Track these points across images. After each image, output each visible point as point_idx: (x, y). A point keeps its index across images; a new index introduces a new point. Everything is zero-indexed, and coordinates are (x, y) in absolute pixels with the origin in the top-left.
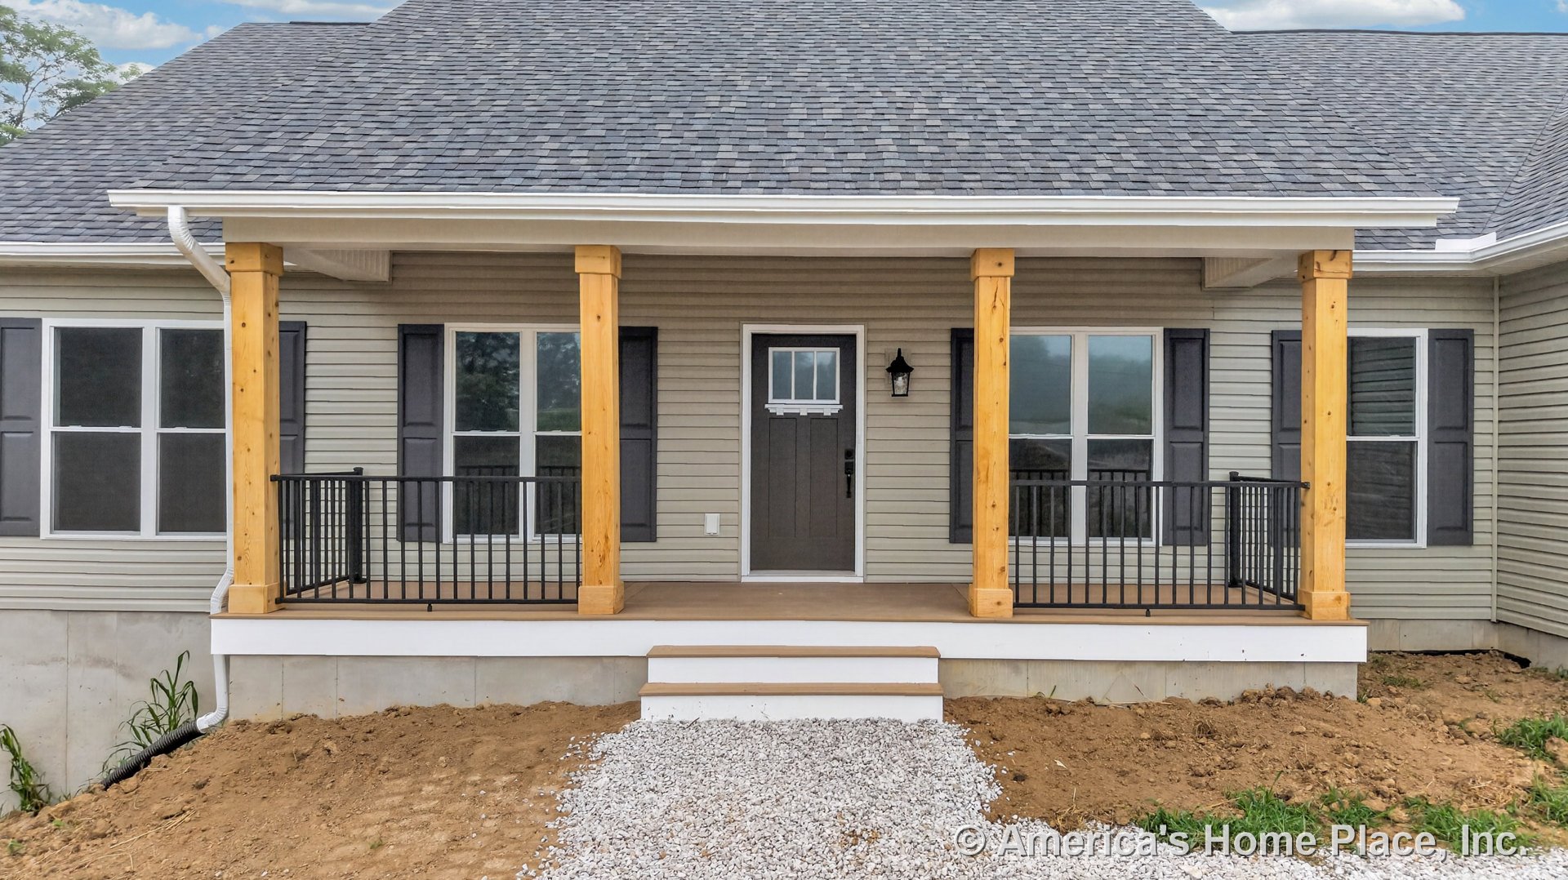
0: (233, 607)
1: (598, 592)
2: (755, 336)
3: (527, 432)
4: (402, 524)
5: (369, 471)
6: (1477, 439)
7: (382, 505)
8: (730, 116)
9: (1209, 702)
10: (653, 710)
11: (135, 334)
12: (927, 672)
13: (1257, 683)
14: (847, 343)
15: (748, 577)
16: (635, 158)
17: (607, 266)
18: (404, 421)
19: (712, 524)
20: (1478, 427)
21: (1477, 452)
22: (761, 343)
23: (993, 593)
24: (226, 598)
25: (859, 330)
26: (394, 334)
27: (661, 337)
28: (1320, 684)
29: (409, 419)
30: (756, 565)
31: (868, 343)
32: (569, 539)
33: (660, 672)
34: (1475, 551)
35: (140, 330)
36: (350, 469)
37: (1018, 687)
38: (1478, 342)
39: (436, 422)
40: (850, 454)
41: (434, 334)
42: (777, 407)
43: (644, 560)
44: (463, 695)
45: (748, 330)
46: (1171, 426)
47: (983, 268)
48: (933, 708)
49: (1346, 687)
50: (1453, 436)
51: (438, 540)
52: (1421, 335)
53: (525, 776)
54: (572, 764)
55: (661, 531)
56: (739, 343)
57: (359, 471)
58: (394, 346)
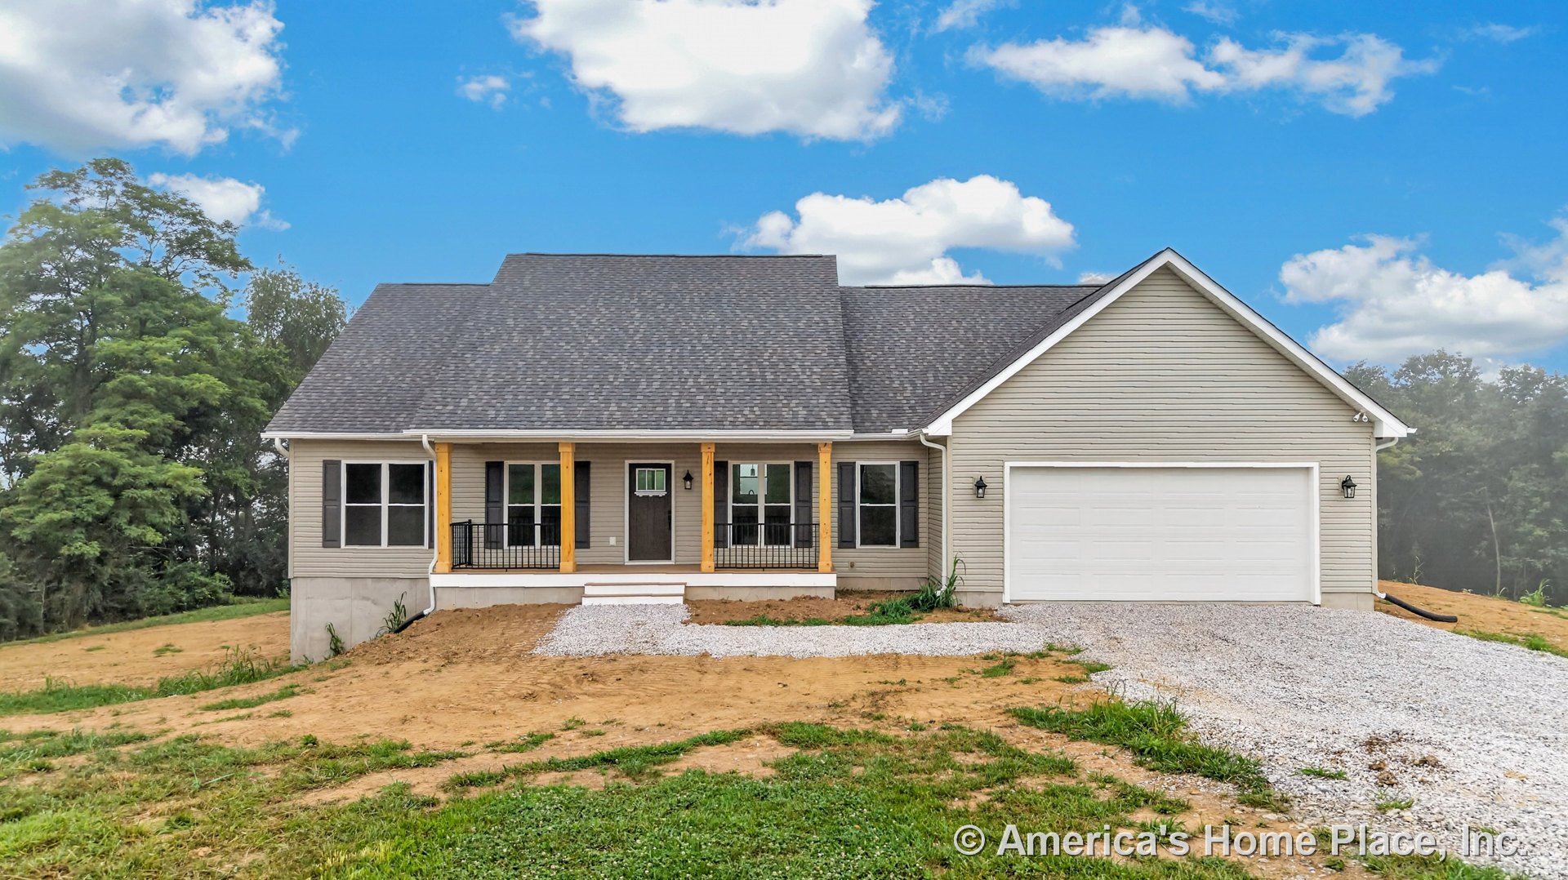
0: (437, 570)
1: (566, 565)
2: (630, 465)
3: (538, 505)
4: (486, 542)
5: (474, 521)
6: (920, 505)
7: (479, 534)
8: (616, 387)
9: (781, 600)
10: (586, 602)
11: (379, 466)
12: (681, 590)
13: (800, 593)
14: (668, 467)
15: (628, 563)
16: (580, 412)
17: (570, 449)
18: (487, 501)
19: (613, 541)
20: (920, 500)
21: (920, 510)
22: (633, 467)
23: (708, 563)
24: (434, 568)
25: (672, 462)
26: (484, 466)
27: (592, 466)
28: (821, 594)
29: (491, 499)
30: (631, 559)
31: (676, 467)
32: (556, 547)
33: (588, 590)
34: (921, 549)
35: (380, 465)
36: (467, 520)
37: (716, 596)
38: (920, 466)
39: (501, 501)
40: (670, 512)
41: (500, 465)
42: (639, 493)
43: (585, 556)
44: (519, 600)
45: (627, 462)
46: (797, 500)
47: (704, 450)
48: (680, 600)
49: (831, 595)
50: (911, 504)
51: (502, 548)
52: (897, 464)
53: (545, 619)
54: (560, 616)
55: (591, 544)
56: (624, 468)
57: (470, 521)
58: (484, 470)
